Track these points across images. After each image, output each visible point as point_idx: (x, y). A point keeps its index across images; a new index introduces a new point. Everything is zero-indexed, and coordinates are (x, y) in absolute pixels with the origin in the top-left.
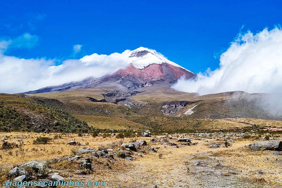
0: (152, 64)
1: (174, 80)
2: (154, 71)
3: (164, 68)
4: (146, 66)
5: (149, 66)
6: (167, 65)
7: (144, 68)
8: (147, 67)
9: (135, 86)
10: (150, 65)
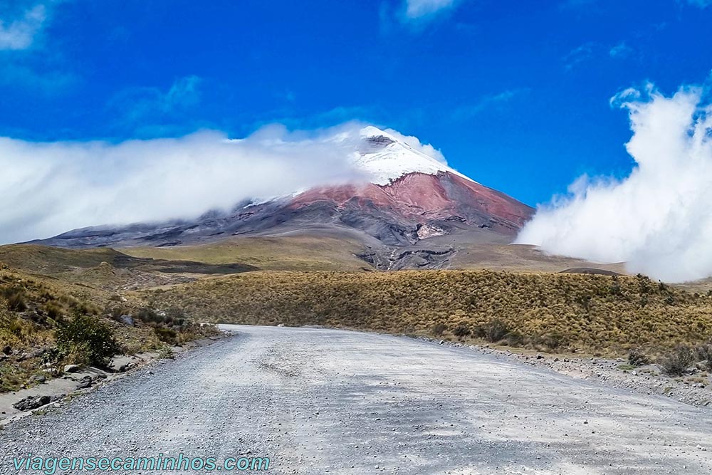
0: (411, 172)
1: (491, 221)
2: (422, 193)
3: (448, 187)
4: (395, 178)
5: (402, 178)
6: (453, 179)
7: (390, 183)
8: (398, 180)
9: (394, 235)
10: (407, 175)
